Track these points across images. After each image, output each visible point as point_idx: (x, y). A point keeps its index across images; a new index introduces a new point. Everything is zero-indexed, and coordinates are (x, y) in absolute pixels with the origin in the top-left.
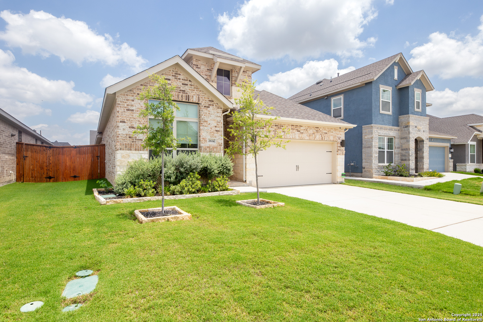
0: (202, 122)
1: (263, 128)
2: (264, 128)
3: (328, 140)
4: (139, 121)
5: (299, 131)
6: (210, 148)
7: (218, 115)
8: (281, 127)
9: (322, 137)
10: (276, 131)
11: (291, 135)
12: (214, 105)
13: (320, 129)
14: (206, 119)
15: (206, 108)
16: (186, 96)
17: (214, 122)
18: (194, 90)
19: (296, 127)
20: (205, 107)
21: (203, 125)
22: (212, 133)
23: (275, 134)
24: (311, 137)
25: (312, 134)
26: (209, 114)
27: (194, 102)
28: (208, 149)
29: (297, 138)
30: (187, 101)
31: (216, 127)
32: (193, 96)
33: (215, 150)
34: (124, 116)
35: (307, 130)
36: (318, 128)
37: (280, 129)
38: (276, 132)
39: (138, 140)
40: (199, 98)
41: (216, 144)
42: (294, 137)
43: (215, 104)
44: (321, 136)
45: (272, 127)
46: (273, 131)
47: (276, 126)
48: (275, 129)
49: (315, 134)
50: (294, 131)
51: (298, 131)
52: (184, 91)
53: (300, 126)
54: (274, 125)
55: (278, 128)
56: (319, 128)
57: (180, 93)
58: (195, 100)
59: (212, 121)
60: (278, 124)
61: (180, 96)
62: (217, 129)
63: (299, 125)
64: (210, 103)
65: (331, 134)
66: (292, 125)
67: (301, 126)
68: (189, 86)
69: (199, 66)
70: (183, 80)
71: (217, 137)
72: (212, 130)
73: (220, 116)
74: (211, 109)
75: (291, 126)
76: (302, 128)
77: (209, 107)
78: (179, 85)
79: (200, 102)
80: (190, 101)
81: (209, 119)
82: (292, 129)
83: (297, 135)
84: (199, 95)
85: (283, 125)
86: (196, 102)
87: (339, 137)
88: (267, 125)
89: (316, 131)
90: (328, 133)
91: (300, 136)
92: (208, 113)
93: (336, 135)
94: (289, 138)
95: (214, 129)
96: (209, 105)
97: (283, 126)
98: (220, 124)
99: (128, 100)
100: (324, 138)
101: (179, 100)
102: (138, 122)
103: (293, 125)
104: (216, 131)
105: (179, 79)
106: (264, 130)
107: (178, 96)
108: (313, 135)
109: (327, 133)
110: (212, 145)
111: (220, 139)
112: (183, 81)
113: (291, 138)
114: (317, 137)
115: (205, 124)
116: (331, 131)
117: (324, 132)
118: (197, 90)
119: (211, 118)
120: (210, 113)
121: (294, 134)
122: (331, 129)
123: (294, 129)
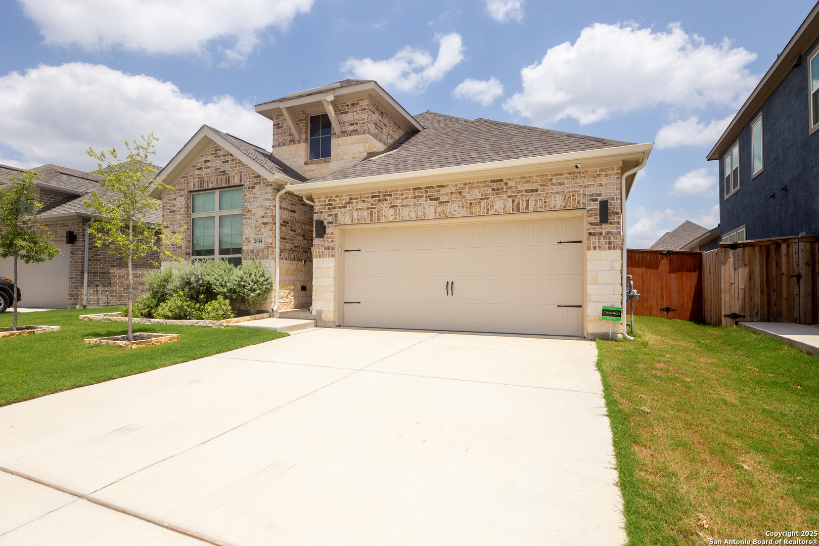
0: (245, 213)
1: (345, 207)
2: (348, 206)
3: (539, 209)
4: (180, 224)
5: (437, 199)
6: (253, 252)
7: (267, 196)
8: (388, 198)
9: (516, 202)
10: (373, 208)
11: (414, 210)
12: (262, 182)
13: (506, 184)
14: (250, 207)
15: (250, 190)
16: (226, 179)
17: (261, 210)
18: (236, 167)
19: (427, 192)
20: (249, 188)
21: (246, 217)
22: (258, 229)
23: (371, 214)
24: (475, 209)
25: (479, 200)
26: (254, 198)
27: (235, 184)
28: (251, 254)
29: (432, 216)
30: (227, 185)
31: (263, 217)
32: (234, 177)
33: (261, 254)
34: (168, 219)
35: (460, 193)
36: (501, 180)
37: (385, 202)
38: (374, 211)
39: (178, 247)
40: (241, 176)
41: (263, 246)
42: (420, 214)
43: (263, 180)
44: (513, 201)
45: (364, 202)
46: (368, 208)
47: (373, 197)
48: (372, 204)
49: (490, 199)
50: (422, 201)
51: (431, 200)
52: (224, 171)
53: (438, 187)
54: (370, 196)
55: (379, 200)
56: (505, 181)
57: (219, 175)
58: (236, 181)
59: (258, 209)
60: (378, 192)
61: (219, 181)
62: (265, 220)
63: (435, 185)
64: (256, 180)
65: (555, 189)
66: (415, 189)
67: (443, 186)
68: (230, 162)
69: (281, 125)
70: (223, 156)
71: (264, 233)
72: (258, 224)
73: (270, 197)
74: (258, 190)
75: (411, 191)
76: (443, 191)
77: (254, 187)
78: (219, 164)
79: (243, 183)
80: (230, 185)
81: (254, 207)
82: (415, 197)
83: (430, 208)
84: (242, 172)
85: (392, 191)
86: (238, 184)
87: (590, 196)
88: (354, 199)
89: (493, 190)
90: (539, 188)
91: (440, 209)
92: (252, 196)
93: (576, 189)
94: (408, 218)
95: (261, 221)
96: (255, 184)
97: (390, 195)
98: (270, 211)
99: (171, 200)
100: (523, 206)
101: (218, 187)
102: (178, 225)
103: (419, 188)
104: (264, 223)
105: (219, 156)
106: (348, 208)
107: (217, 181)
108: (483, 203)
109: (537, 190)
110: (258, 248)
111: (268, 237)
112: (223, 158)
113: (414, 218)
114: (496, 207)
115: (249, 215)
116: (554, 181)
117: (524, 189)
118: (239, 166)
119: (256, 204)
120: (256, 196)
121: (420, 208)
122: (556, 175)
123: (421, 197)
